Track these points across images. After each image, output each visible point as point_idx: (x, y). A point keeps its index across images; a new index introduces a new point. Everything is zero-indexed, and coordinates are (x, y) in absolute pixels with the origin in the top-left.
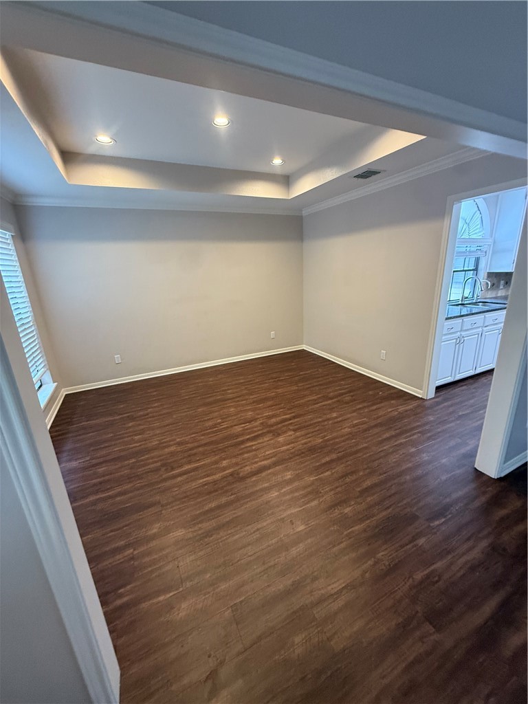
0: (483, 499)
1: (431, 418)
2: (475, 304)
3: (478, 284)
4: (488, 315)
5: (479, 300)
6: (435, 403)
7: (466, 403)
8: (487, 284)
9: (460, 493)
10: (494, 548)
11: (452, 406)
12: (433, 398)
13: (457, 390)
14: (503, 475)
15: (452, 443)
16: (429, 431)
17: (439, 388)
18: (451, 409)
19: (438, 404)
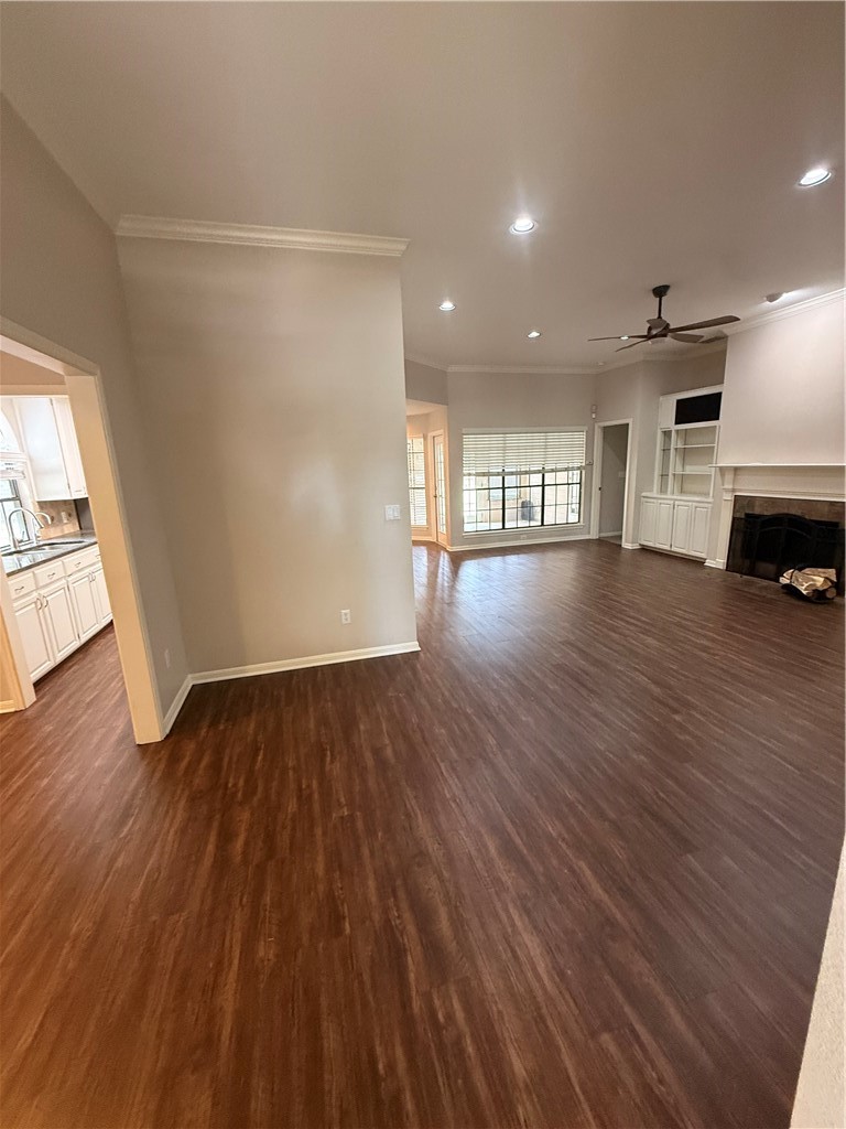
0: (162, 766)
1: (48, 728)
2: (39, 547)
3: (30, 518)
4: (66, 559)
5: (41, 543)
6: (41, 709)
7: (88, 684)
8: (44, 517)
9: (136, 780)
10: (192, 800)
11: (70, 697)
12: (35, 702)
13: (67, 675)
14: (168, 731)
15: (95, 740)
16: (55, 745)
17: (38, 685)
18: (71, 702)
19: (48, 705)
